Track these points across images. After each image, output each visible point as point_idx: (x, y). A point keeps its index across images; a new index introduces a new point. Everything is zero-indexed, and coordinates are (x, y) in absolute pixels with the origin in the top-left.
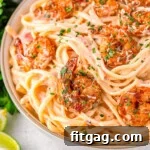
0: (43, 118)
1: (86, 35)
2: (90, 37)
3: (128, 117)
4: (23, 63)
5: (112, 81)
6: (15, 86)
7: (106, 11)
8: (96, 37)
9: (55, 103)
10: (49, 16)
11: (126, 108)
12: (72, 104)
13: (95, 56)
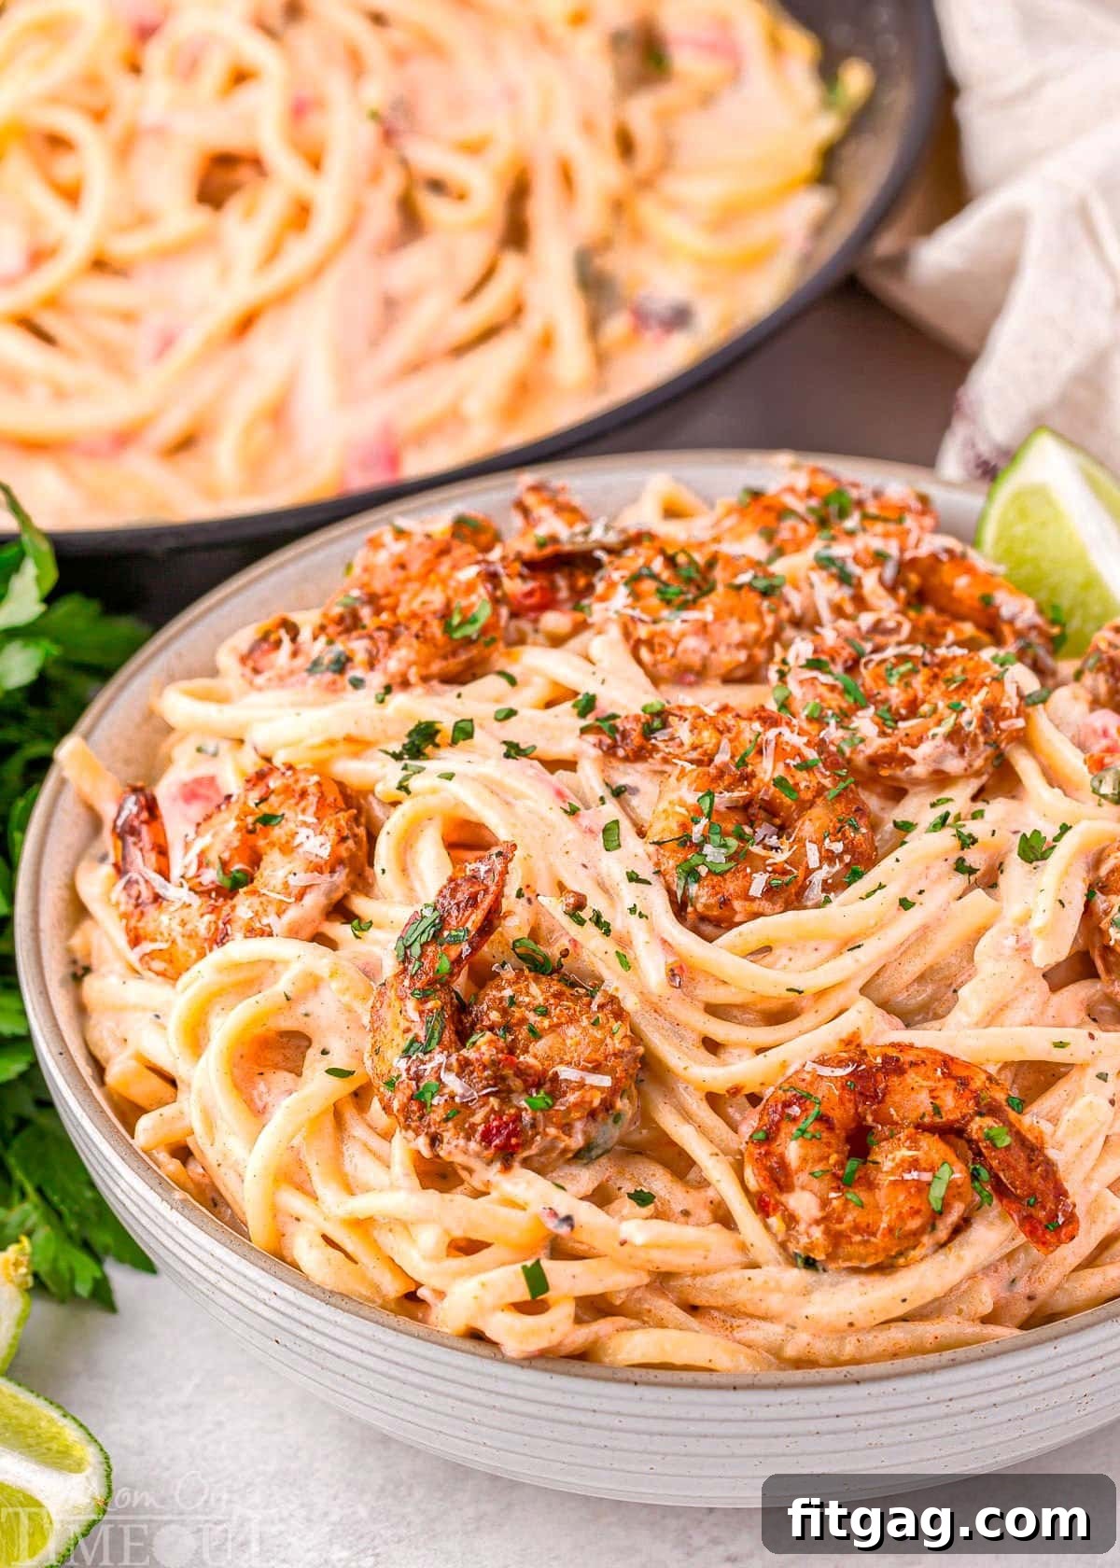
0: (275, 1211)
1: (571, 765)
2: (590, 777)
3: (803, 1202)
4: (163, 921)
5: (713, 1010)
6: (99, 1069)
7: (693, 646)
8: (627, 775)
9: (357, 1129)
10: (342, 664)
11: (793, 1151)
12: (458, 1111)
13: (613, 866)
